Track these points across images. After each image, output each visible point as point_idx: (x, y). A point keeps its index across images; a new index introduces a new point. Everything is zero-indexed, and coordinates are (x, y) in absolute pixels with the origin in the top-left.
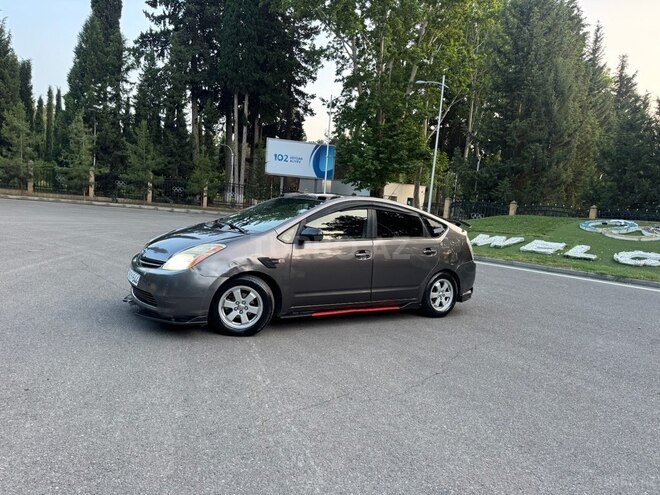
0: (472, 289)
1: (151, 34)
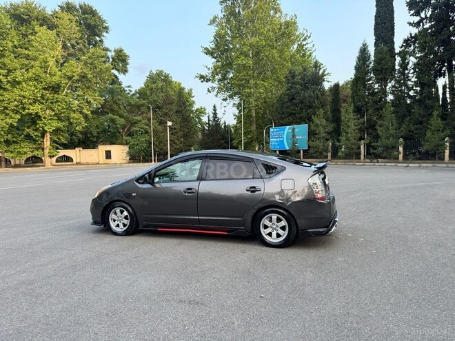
1: (412, 37)
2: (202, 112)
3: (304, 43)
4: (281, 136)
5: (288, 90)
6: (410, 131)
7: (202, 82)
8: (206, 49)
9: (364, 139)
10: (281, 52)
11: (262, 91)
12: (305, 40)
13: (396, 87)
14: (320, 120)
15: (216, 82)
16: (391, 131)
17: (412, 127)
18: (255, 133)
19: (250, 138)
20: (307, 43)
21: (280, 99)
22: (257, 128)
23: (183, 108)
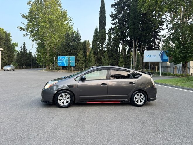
0: (156, 97)
1: (112, 28)
2: (16, 45)
3: (69, 22)
4: (63, 60)
5: (66, 41)
6: (112, 62)
7: (21, 30)
8: (24, 15)
9: (96, 64)
10: (62, 24)
11: (53, 39)
12: (70, 21)
13: (108, 46)
14: (80, 55)
15: (29, 32)
16: (107, 62)
17: (113, 61)
18: (49, 58)
19: (46, 60)
20: (71, 23)
21: (62, 44)
22: (49, 56)
23: (8, 42)
